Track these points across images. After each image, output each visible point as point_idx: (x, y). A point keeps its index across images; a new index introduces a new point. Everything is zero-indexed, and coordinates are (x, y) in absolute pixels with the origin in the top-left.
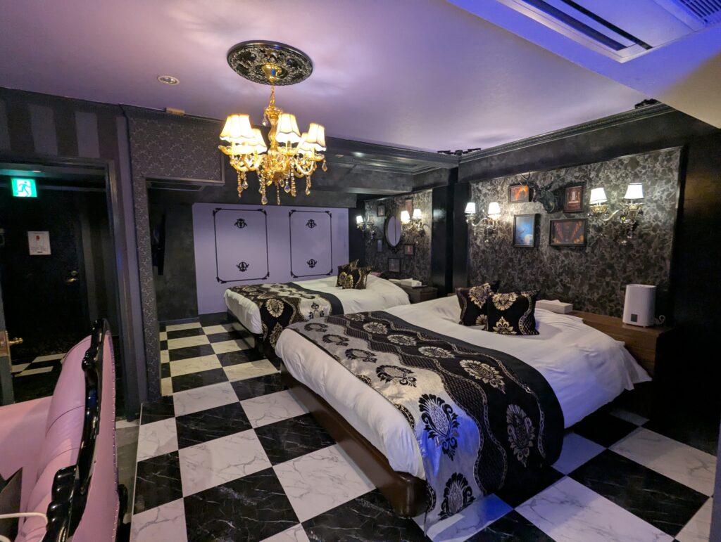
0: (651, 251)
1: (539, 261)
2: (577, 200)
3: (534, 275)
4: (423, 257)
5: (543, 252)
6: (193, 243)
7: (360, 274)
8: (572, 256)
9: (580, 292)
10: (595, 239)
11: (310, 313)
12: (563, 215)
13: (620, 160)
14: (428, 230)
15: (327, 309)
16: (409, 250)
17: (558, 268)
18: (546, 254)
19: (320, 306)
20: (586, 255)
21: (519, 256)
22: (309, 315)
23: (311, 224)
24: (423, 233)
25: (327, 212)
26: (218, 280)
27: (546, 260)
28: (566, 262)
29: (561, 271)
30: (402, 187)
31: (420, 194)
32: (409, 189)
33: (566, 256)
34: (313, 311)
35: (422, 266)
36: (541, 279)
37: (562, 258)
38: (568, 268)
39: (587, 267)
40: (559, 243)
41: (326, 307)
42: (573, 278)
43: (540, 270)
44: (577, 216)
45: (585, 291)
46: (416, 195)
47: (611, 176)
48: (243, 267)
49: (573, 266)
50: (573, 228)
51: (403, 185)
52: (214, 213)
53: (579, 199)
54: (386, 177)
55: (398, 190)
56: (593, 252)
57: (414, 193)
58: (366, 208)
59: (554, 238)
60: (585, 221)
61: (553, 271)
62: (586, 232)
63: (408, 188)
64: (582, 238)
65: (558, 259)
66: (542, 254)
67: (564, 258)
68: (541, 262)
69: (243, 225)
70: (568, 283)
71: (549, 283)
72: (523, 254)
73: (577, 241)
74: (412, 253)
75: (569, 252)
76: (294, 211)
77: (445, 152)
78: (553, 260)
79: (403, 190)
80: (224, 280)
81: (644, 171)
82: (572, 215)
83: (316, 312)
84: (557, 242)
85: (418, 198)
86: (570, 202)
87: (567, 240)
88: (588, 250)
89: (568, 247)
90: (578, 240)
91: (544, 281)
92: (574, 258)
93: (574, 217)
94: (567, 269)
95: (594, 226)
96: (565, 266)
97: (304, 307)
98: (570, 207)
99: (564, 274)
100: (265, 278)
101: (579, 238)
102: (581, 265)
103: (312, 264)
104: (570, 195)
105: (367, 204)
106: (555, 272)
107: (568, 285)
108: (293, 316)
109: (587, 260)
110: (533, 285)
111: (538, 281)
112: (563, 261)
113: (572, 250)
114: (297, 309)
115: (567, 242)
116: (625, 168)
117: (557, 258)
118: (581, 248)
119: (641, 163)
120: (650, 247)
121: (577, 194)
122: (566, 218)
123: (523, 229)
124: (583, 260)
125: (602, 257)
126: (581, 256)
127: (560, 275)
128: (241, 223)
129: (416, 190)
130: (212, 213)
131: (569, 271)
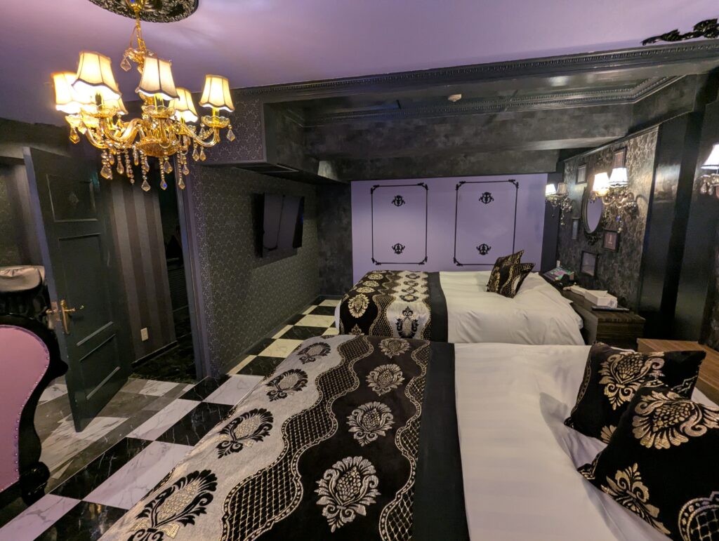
4: (629, 255)
6: (350, 223)
7: (511, 273)
11: (399, 320)
14: (643, 206)
15: (424, 319)
16: (610, 241)
19: (415, 313)
22: (397, 322)
23: (487, 198)
24: (634, 211)
25: (512, 181)
26: (373, 261)
30: (603, 130)
31: (638, 139)
32: (619, 133)
34: (402, 317)
35: (627, 273)
41: (422, 316)
46: (632, 141)
48: (398, 249)
51: (606, 127)
52: (372, 191)
54: (566, 118)
55: (593, 136)
57: (629, 139)
58: (566, 171)
63: (618, 130)
69: (400, 202)
74: (614, 248)
76: (463, 183)
77: (663, 37)
79: (604, 135)
80: (379, 261)
83: (407, 320)
85: (635, 146)
97: (393, 310)
100: (422, 263)
103: (483, 250)
105: (567, 164)
108: (376, 320)
114: (383, 311)
128: (399, 201)
129: (633, 131)
130: (370, 192)
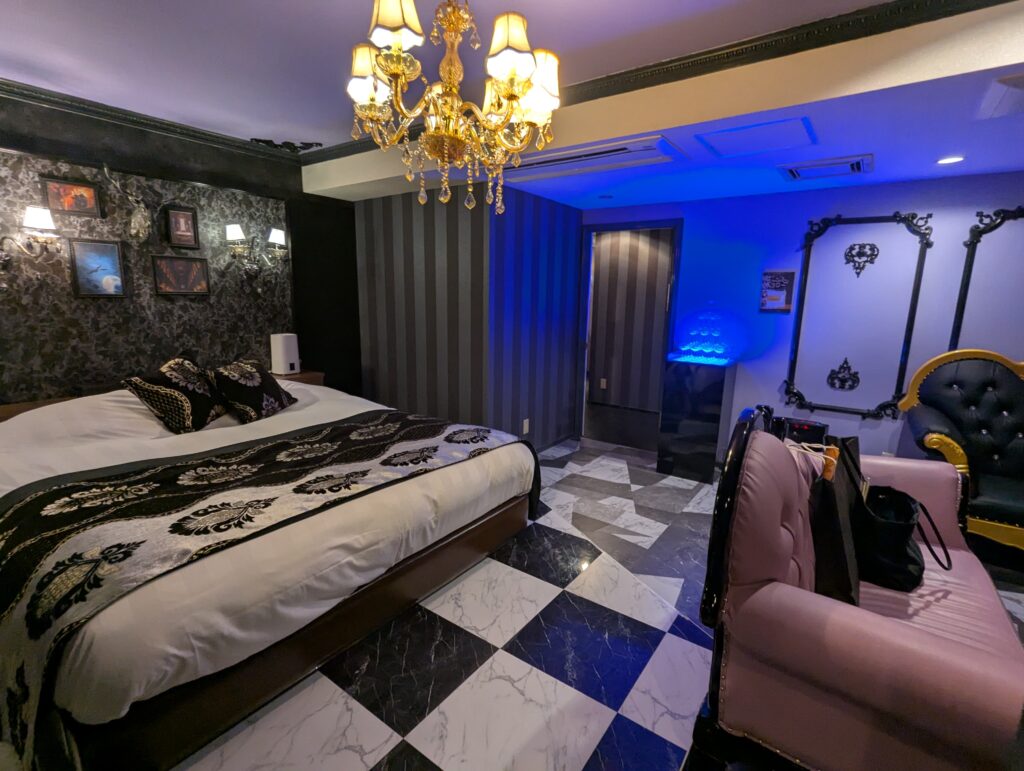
0: (275, 299)
1: (138, 320)
2: (188, 230)
3: (134, 343)
5: (144, 304)
8: (193, 309)
9: (212, 355)
10: (220, 286)
12: (169, 250)
13: (233, 194)
17: (175, 327)
18: (150, 308)
20: (211, 306)
21: (92, 314)
27: (151, 317)
28: (186, 318)
29: (179, 331)
33: (184, 308)
36: (148, 348)
37: (177, 312)
38: (191, 326)
39: (216, 322)
40: (171, 290)
42: (198, 339)
43: (143, 334)
44: (191, 254)
45: (218, 353)
47: (225, 209)
49: (196, 322)
50: (188, 271)
53: (192, 230)
56: (219, 302)
59: (161, 283)
60: (203, 261)
61: (167, 333)
62: (207, 277)
64: (204, 284)
65: (172, 314)
66: (143, 308)
67: (180, 312)
68: (143, 320)
70: (194, 345)
71: (163, 352)
72: (99, 310)
73: (197, 289)
75: (188, 303)
78: (163, 316)
81: (258, 214)
82: (183, 251)
84: (166, 288)
86: (179, 233)
87: (183, 287)
88: (213, 300)
89: (184, 296)
90: (199, 288)
91: (154, 350)
92: (195, 312)
93: (186, 254)
94: (188, 327)
95: (215, 270)
96: (184, 323)
98: (179, 240)
99: (185, 335)
101: (200, 284)
102: (207, 320)
104: (177, 222)
106: (171, 333)
107: (194, 349)
109: (214, 314)
110: (133, 360)
111: (141, 352)
112: (180, 317)
113: (192, 300)
115: (183, 289)
116: (240, 205)
117: (170, 312)
118: (202, 298)
119: (254, 204)
120: (274, 296)
121: (186, 223)
122: (174, 255)
123: (94, 266)
124: (208, 313)
125: (231, 309)
126: (205, 309)
127: (180, 336)
131: (192, 330)
